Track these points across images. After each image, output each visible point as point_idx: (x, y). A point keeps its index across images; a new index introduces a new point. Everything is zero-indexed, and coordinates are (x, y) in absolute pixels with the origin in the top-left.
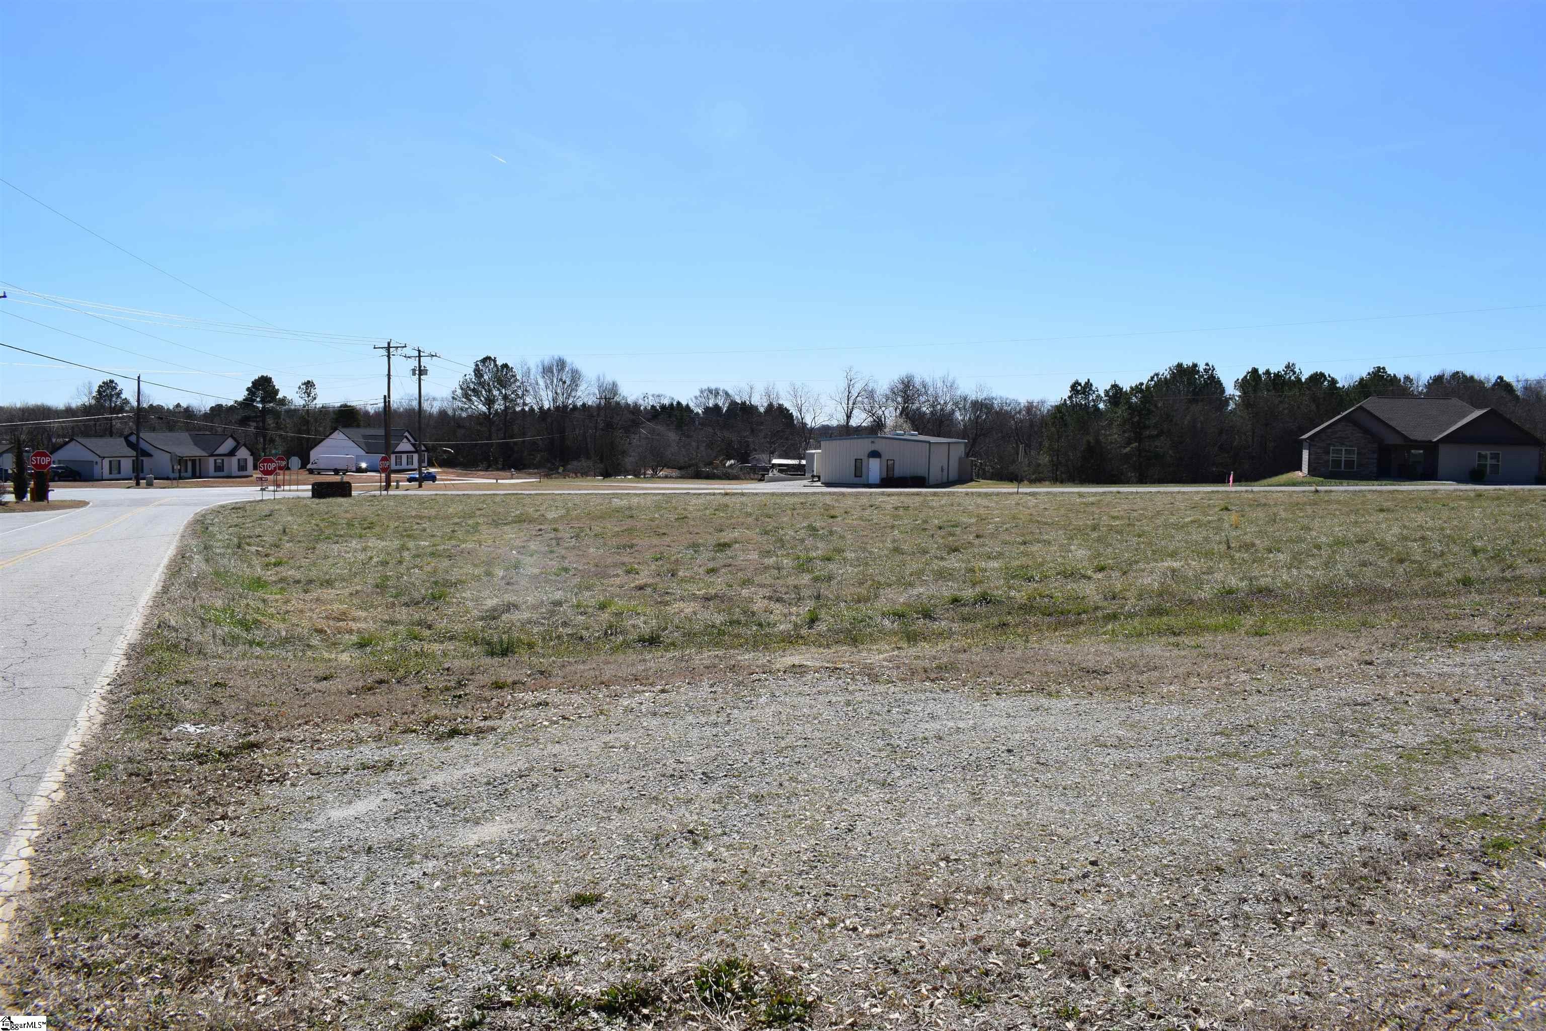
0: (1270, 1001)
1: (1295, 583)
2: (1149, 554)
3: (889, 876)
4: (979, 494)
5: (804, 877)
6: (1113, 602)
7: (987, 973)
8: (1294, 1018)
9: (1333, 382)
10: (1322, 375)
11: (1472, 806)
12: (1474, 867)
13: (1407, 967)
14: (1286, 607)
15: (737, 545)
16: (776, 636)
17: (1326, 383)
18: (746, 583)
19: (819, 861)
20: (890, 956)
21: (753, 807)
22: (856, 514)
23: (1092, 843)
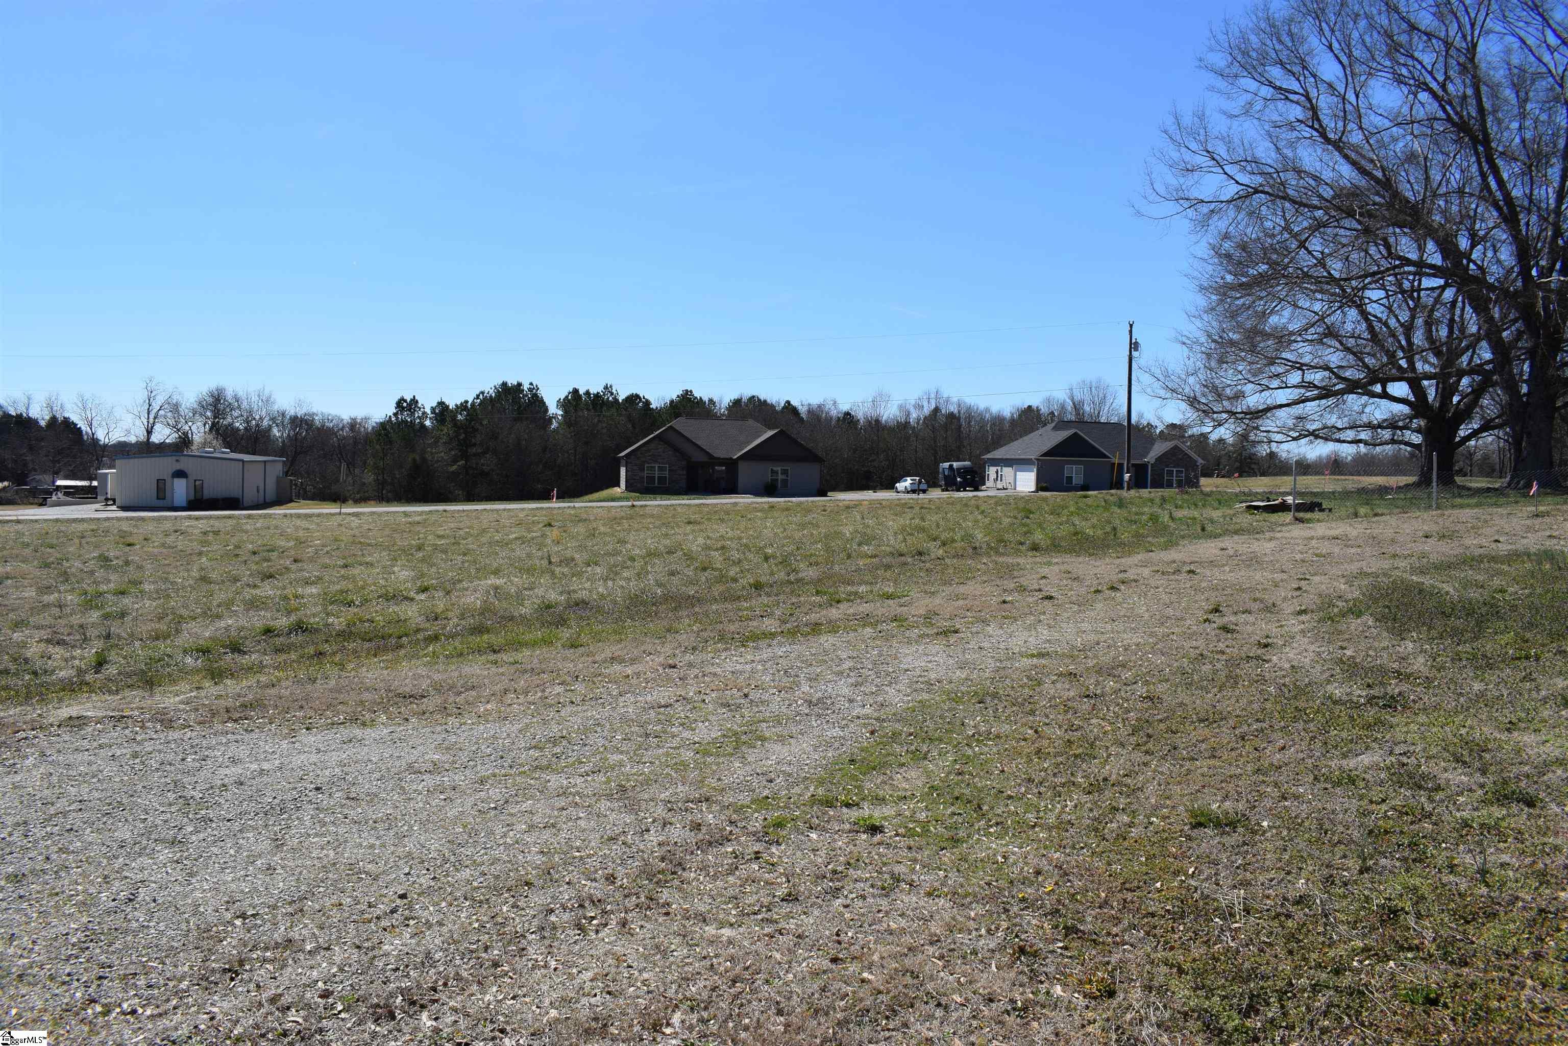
0: (574, 1006)
1: (609, 595)
2: (473, 571)
3: (176, 945)
4: (299, 516)
5: (72, 962)
6: (436, 623)
7: (285, 1034)
8: (596, 1019)
9: (648, 403)
10: (637, 396)
11: (757, 791)
12: (757, 847)
13: (698, 950)
14: (600, 617)
15: (10, 581)
16: (54, 685)
17: (641, 404)
18: (18, 625)
19: (92, 941)
20: (174, 1035)
21: (11, 890)
22: (157, 540)
23: (402, 876)
